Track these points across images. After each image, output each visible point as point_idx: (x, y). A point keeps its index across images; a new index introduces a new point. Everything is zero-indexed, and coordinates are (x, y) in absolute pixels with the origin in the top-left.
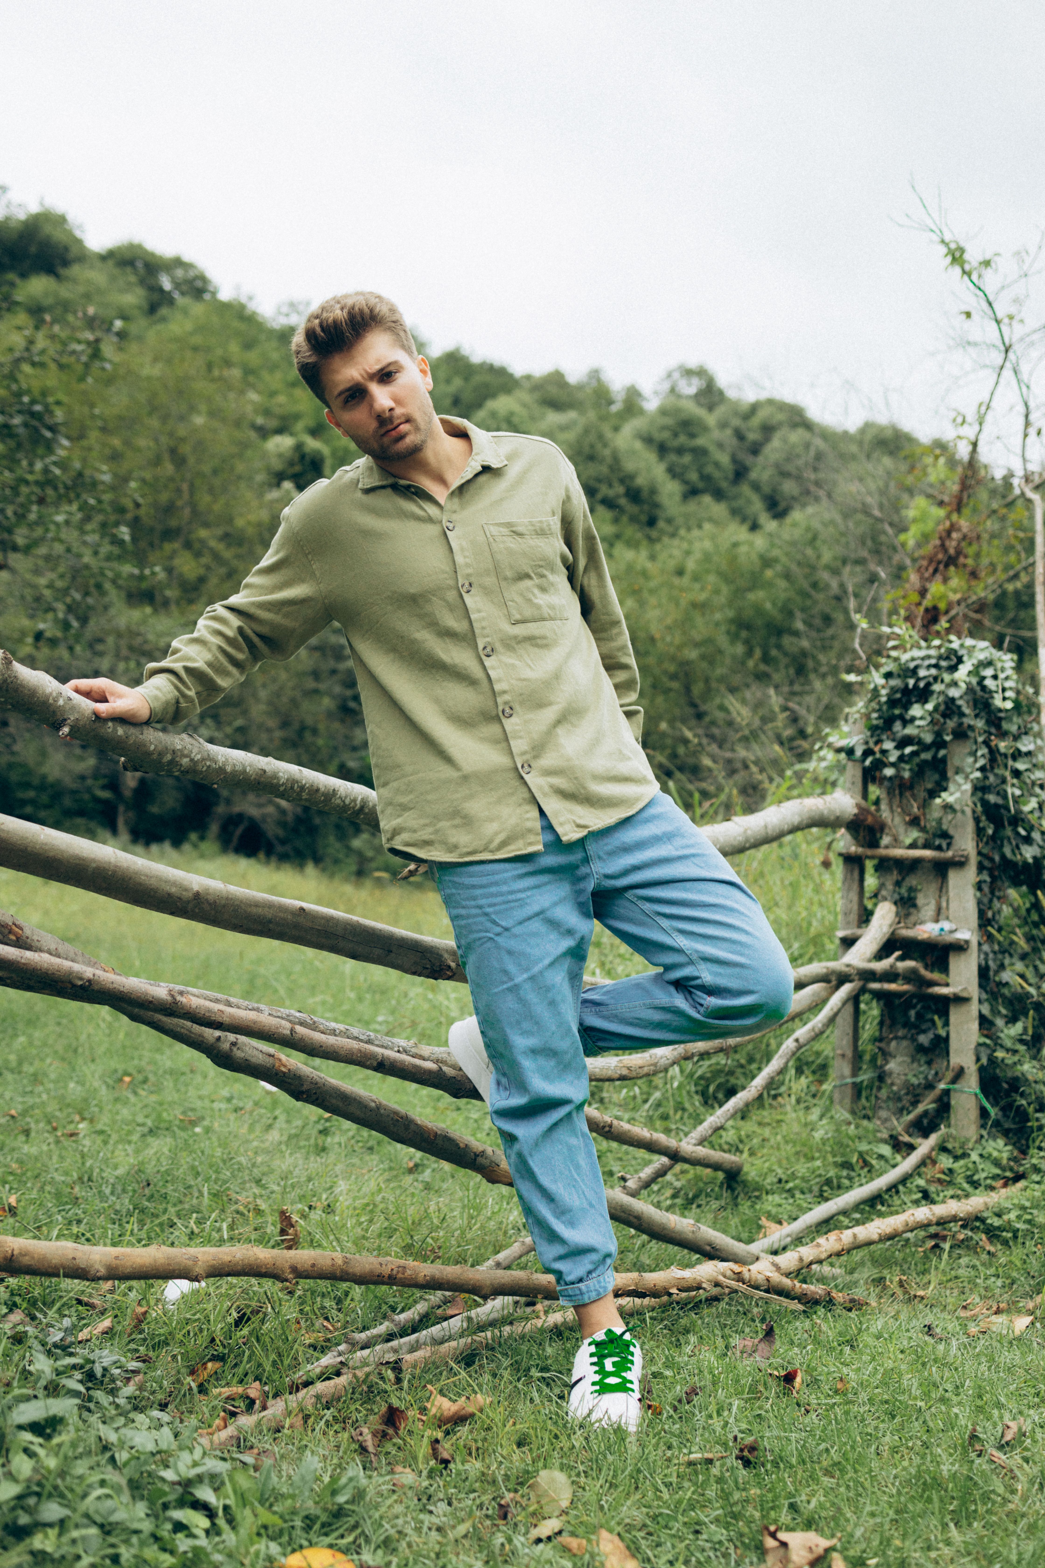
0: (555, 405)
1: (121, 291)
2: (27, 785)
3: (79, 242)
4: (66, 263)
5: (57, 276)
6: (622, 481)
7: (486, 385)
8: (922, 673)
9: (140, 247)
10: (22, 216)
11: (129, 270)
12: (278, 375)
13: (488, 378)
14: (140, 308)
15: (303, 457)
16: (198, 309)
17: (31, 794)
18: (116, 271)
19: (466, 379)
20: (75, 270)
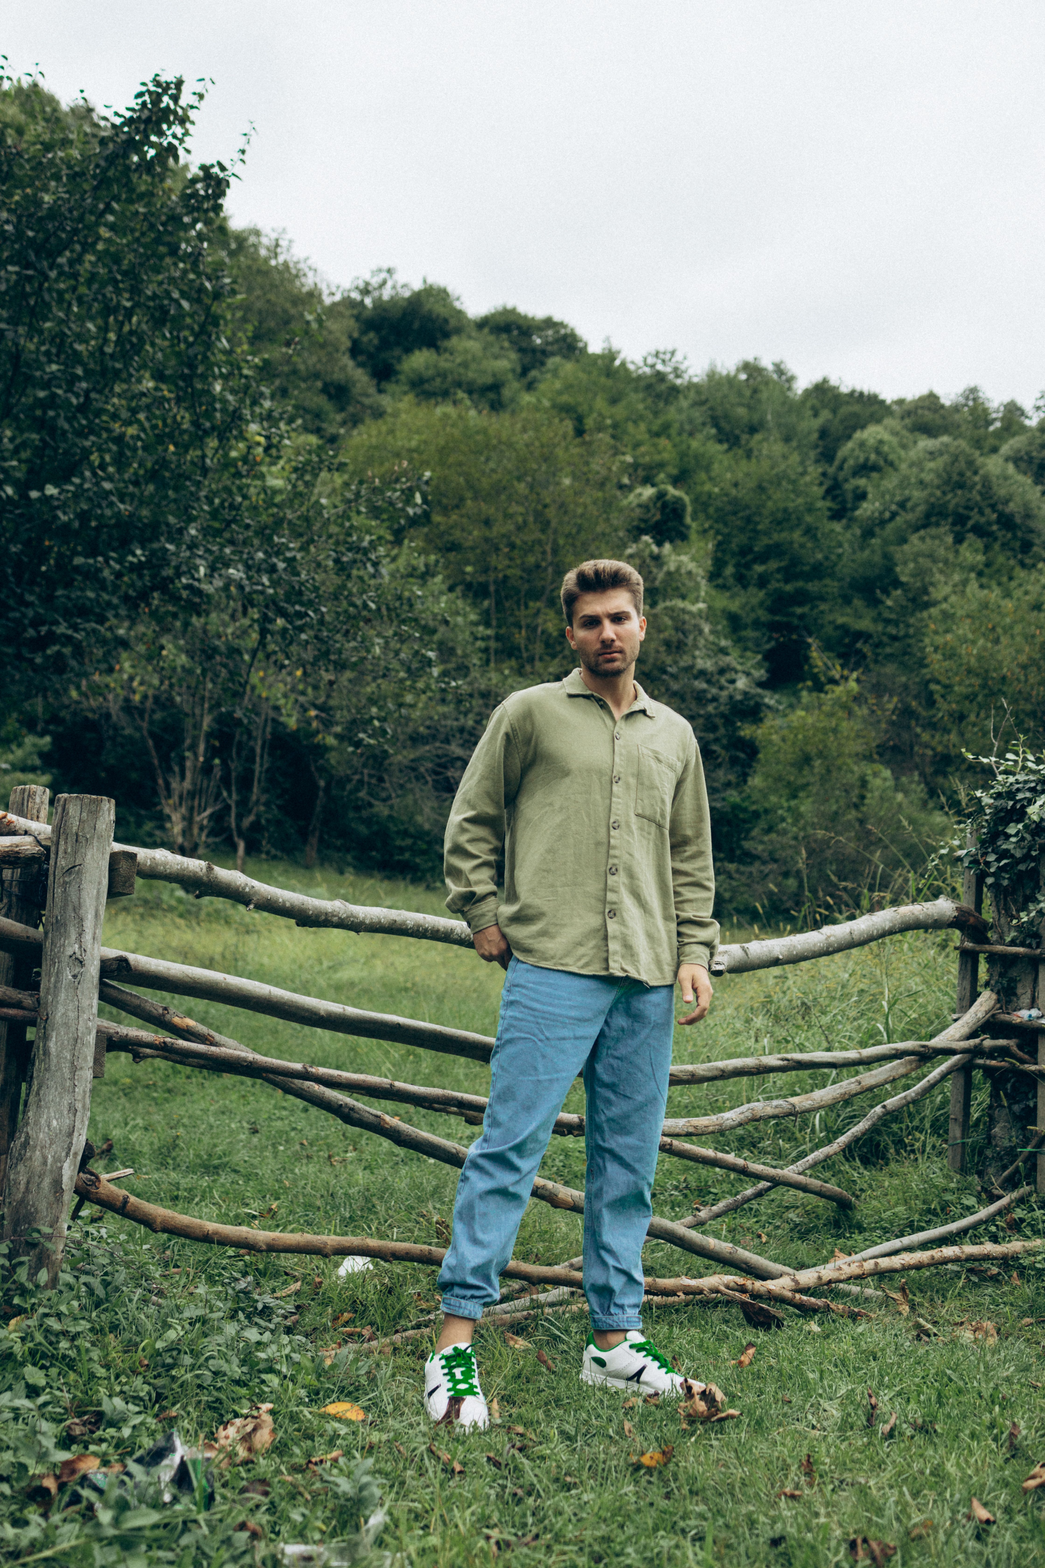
0: (928, 430)
1: (496, 357)
2: (405, 834)
3: (460, 313)
4: (447, 335)
5: (437, 349)
6: (993, 507)
7: (855, 415)
8: (1020, 796)
9: (513, 311)
10: (407, 294)
11: (504, 336)
12: (643, 427)
13: (856, 408)
14: (513, 371)
15: (665, 506)
16: (569, 367)
17: (409, 841)
18: (491, 338)
19: (834, 411)
20: (454, 341)
